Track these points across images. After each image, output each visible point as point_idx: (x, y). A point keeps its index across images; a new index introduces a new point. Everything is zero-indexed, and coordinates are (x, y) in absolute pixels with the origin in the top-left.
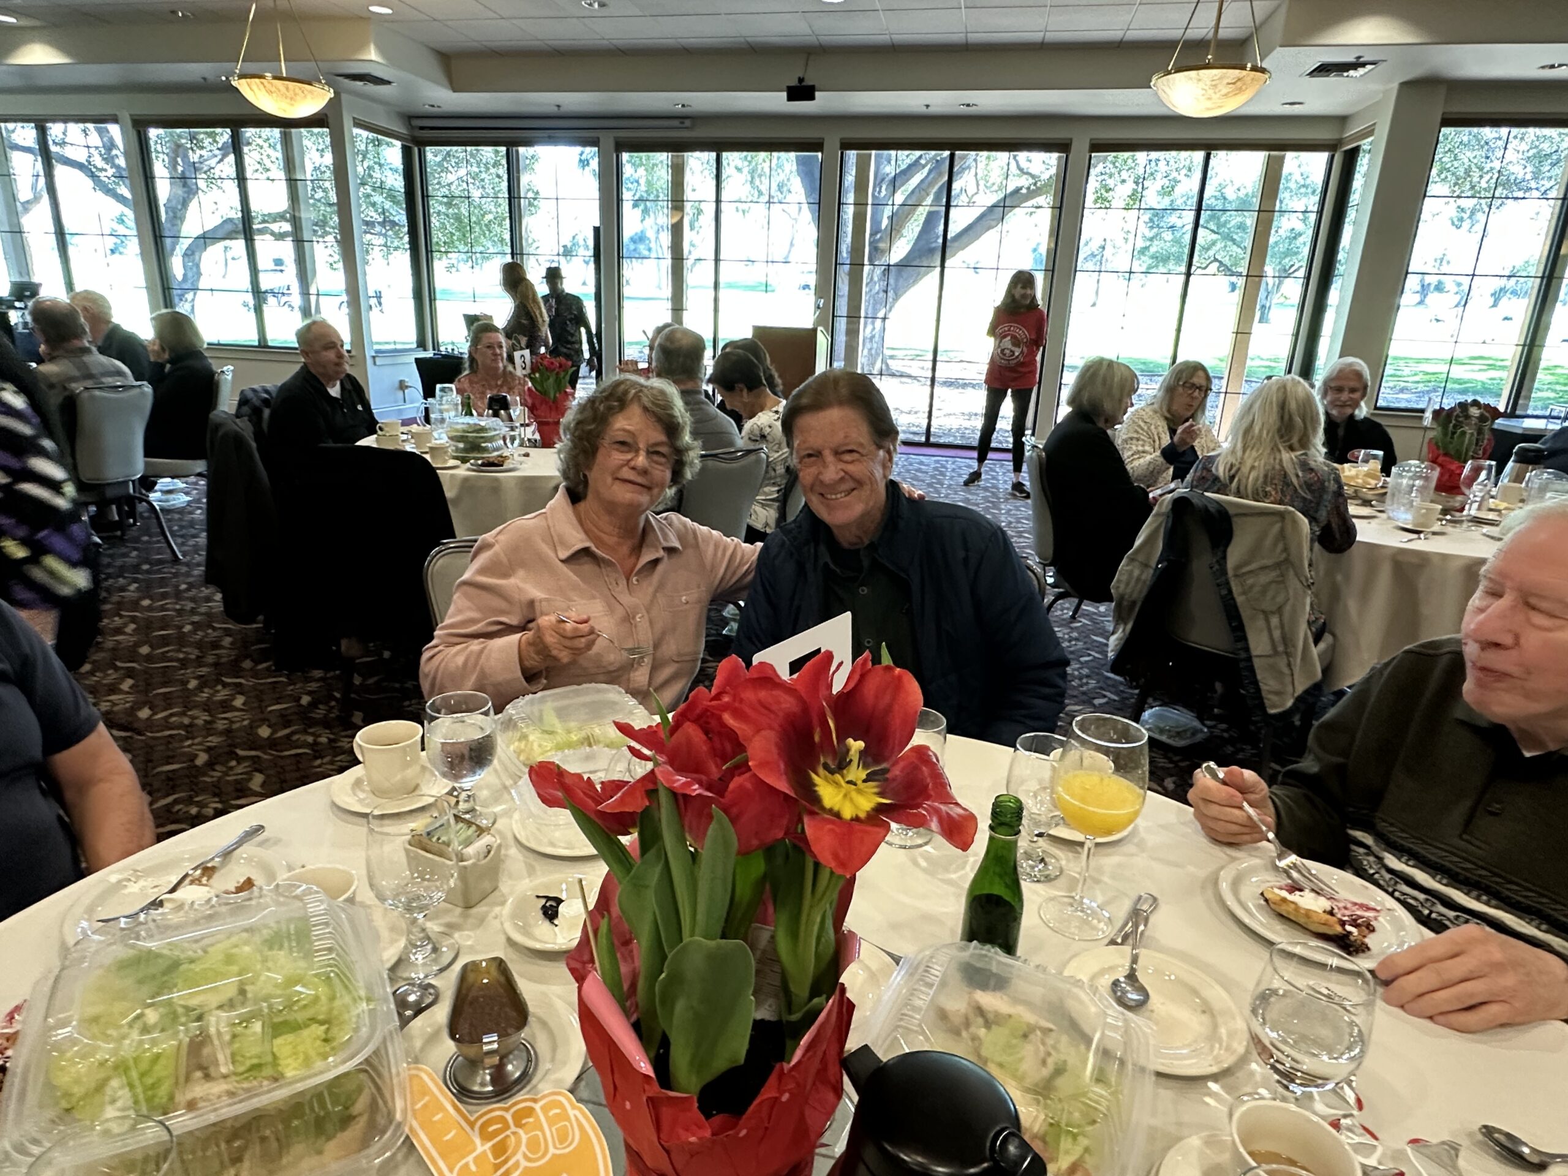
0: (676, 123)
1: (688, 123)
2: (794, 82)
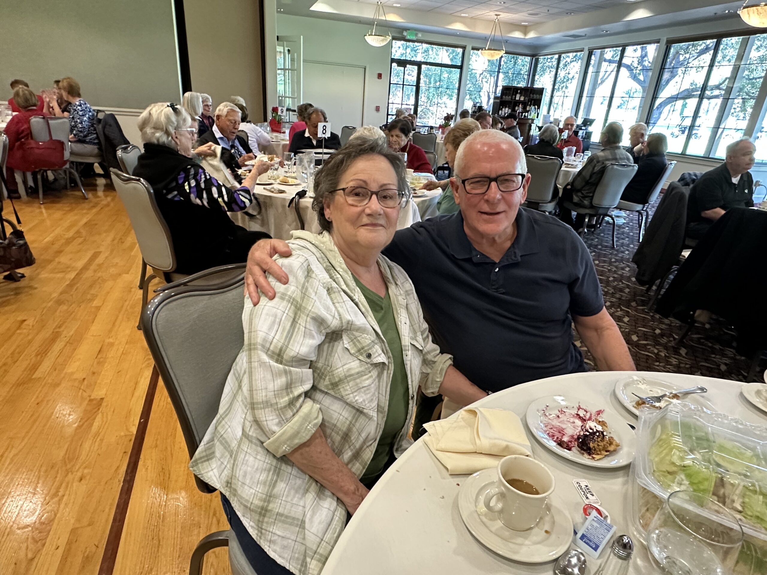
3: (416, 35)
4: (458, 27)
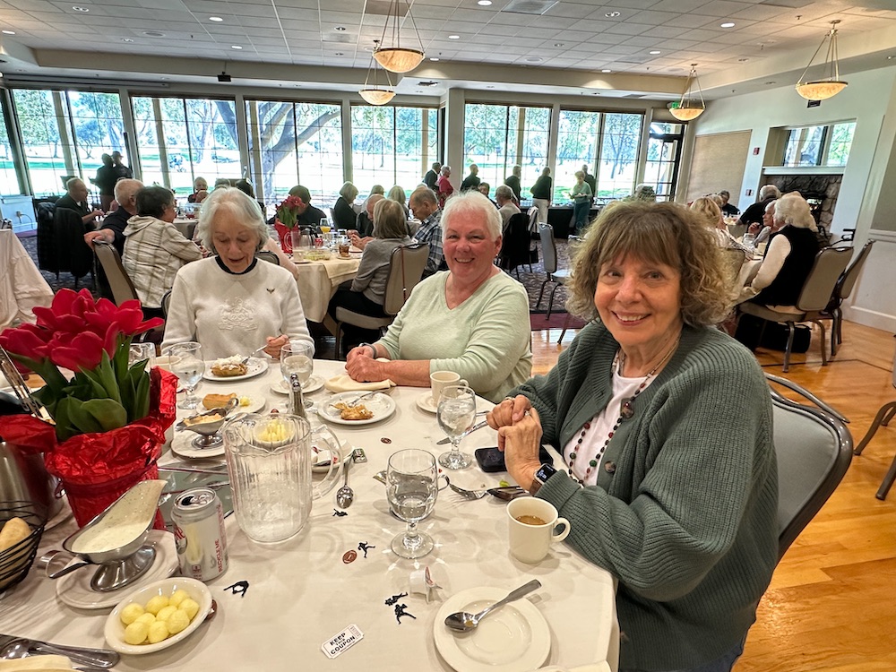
0: (161, 85)
1: (166, 85)
2: (221, 74)
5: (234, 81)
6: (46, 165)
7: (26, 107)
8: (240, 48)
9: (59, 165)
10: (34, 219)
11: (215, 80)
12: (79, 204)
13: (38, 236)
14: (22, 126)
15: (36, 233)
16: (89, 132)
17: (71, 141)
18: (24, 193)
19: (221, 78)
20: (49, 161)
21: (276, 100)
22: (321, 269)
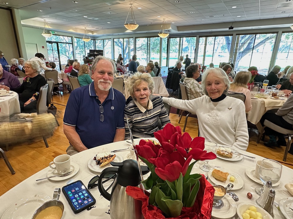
3: (55, 33)
4: (71, 31)
5: (234, 29)
6: (173, 58)
7: (172, 43)
8: (240, 16)
9: (176, 58)
10: (167, 73)
11: (227, 29)
12: (179, 69)
13: (167, 78)
14: (170, 48)
15: (167, 77)
16: (185, 49)
17: (181, 52)
18: (167, 66)
19: (230, 28)
20: (174, 57)
21: (248, 34)
22: (262, 103)
